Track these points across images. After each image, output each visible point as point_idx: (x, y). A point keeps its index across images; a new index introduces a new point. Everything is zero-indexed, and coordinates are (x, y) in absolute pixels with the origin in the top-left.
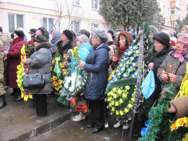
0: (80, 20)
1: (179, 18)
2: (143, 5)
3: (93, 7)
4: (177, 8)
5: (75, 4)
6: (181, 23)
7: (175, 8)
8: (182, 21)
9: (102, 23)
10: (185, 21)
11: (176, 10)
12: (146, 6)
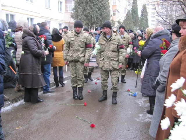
0: (51, 20)
1: (120, 20)
2: (103, 13)
3: (59, 10)
4: (118, 11)
5: (47, 7)
6: (122, 23)
7: (116, 11)
8: (122, 22)
9: (65, 23)
10: (125, 22)
11: (116, 12)
12: (105, 14)
